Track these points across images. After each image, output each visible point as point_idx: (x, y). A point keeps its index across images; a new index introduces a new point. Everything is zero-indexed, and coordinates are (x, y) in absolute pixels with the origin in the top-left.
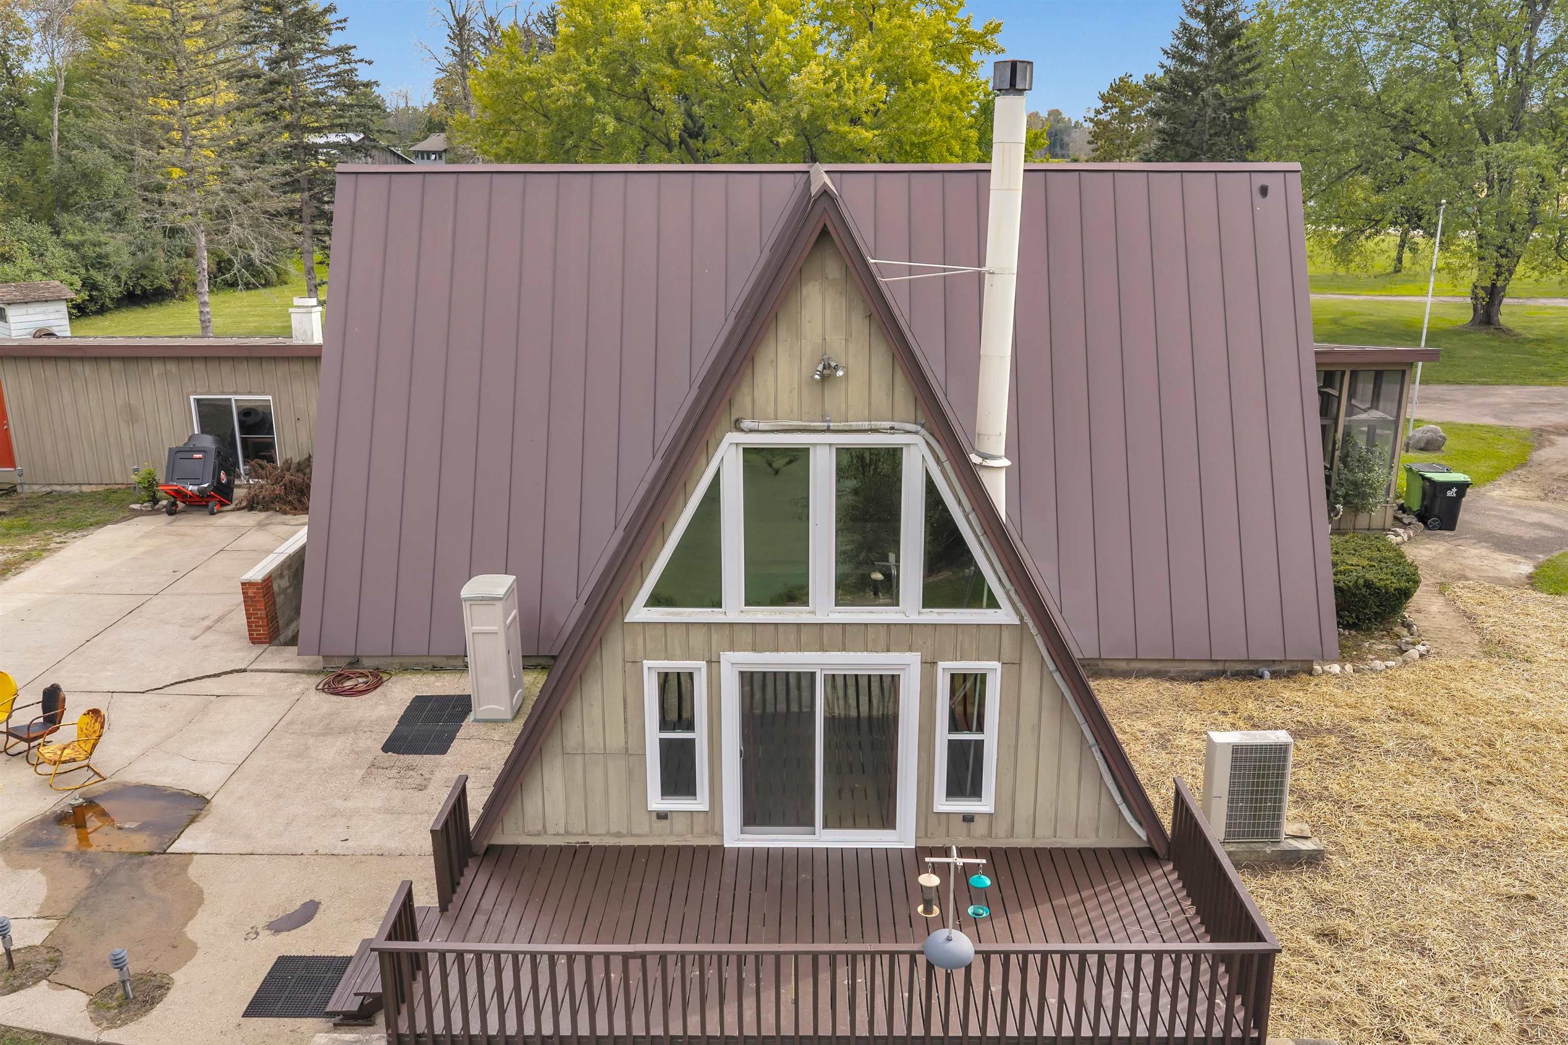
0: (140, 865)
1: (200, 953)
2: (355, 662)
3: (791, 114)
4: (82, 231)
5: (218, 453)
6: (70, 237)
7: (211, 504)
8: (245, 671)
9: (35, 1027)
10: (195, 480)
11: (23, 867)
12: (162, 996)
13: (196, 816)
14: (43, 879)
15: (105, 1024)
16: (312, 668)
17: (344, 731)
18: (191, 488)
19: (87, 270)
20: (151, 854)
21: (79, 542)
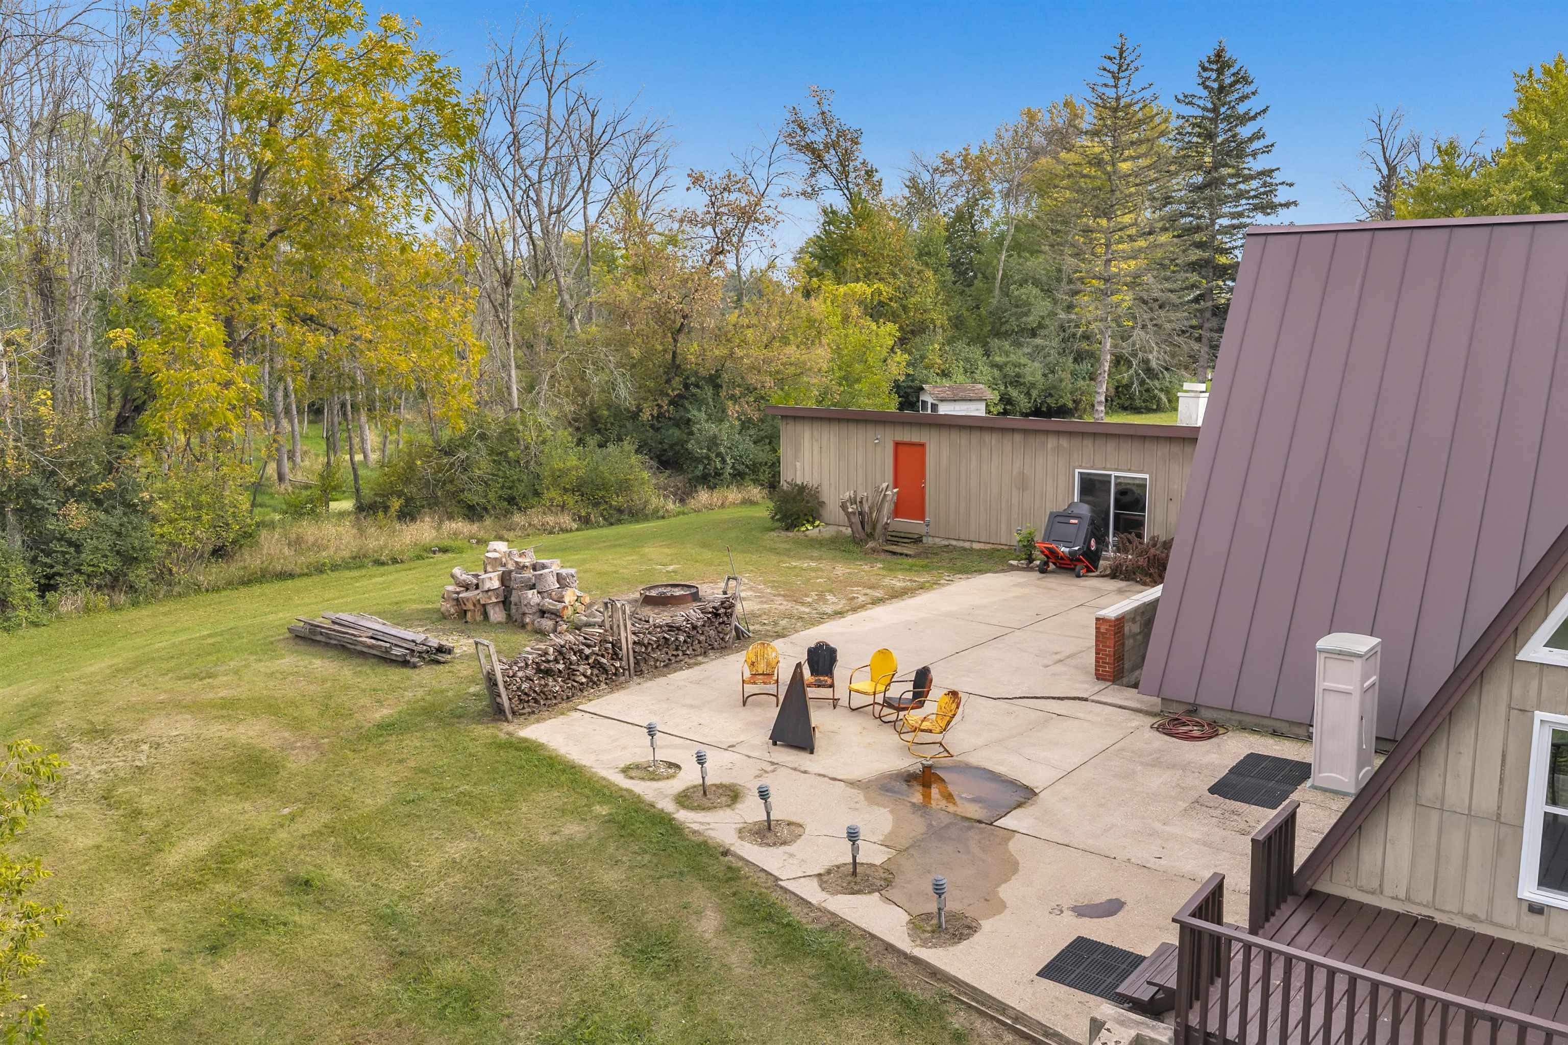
0: (970, 828)
1: (1007, 912)
2: (1193, 710)
4: (1007, 354)
5: (1092, 522)
6: (997, 359)
7: (1078, 568)
8: (1086, 700)
9: (863, 926)
10: (1067, 543)
11: (877, 804)
12: (968, 936)
13: (1025, 803)
14: (890, 817)
15: (918, 942)
16: (1149, 709)
17: (1173, 766)
18: (1063, 549)
19: (1006, 387)
20: (980, 822)
21: (963, 582)
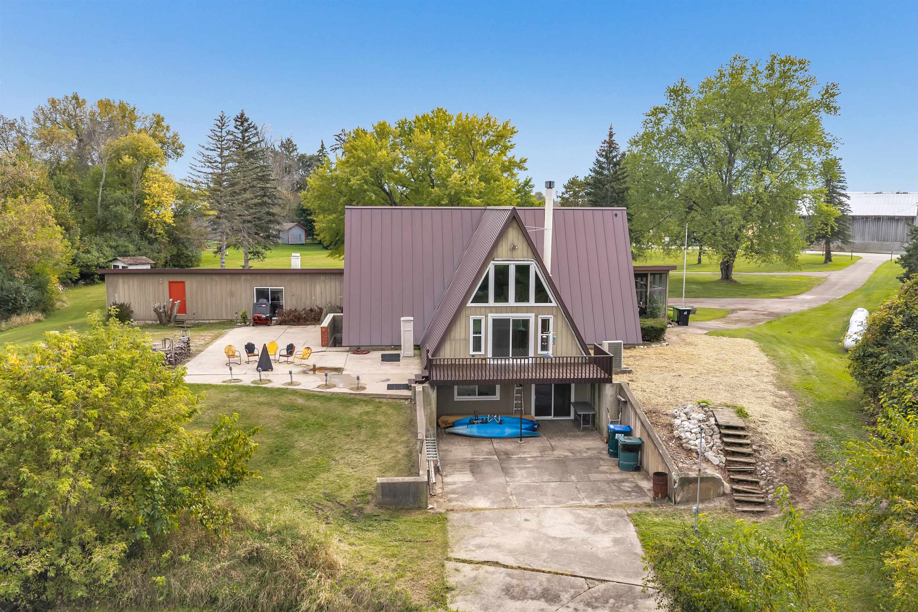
0: (338, 375)
1: (368, 384)
3: (447, 192)
7: (268, 323)
9: (341, 392)
10: (264, 314)
15: (356, 391)
18: (263, 316)
